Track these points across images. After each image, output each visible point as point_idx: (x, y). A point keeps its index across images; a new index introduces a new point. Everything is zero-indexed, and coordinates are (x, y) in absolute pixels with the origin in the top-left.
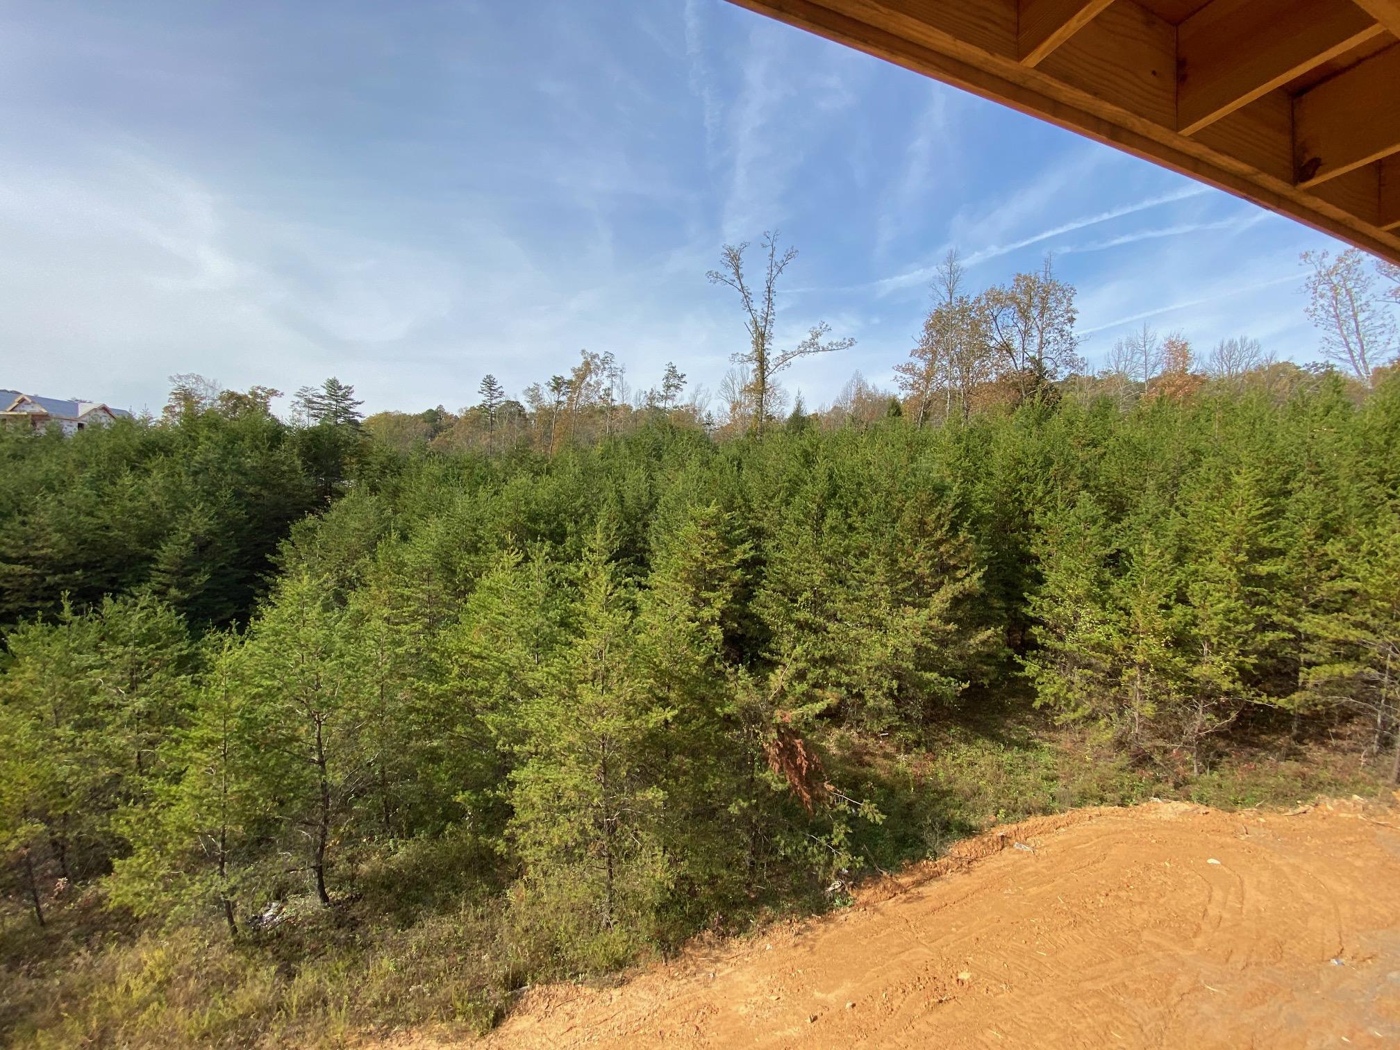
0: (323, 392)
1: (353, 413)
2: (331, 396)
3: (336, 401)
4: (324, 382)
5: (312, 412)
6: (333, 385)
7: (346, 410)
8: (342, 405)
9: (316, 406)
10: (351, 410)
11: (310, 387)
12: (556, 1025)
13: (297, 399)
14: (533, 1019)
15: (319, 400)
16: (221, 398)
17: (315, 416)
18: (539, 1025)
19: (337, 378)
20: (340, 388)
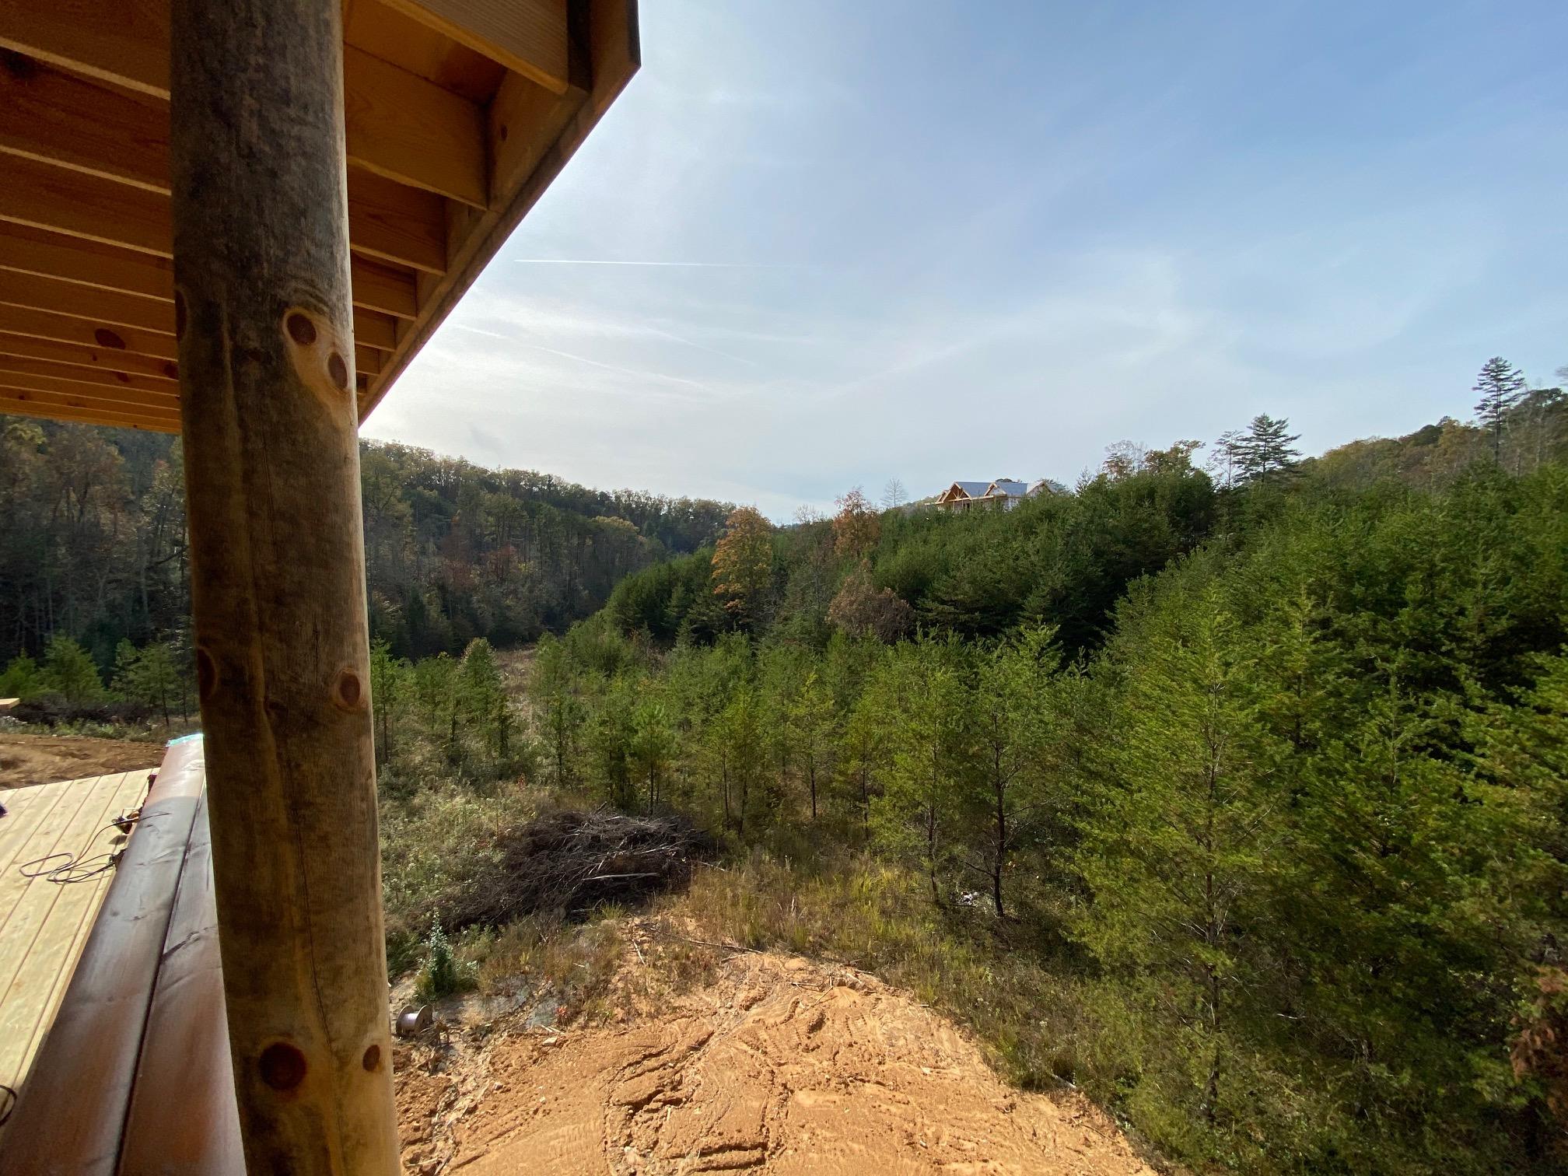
0: (1250, 434)
1: (1286, 452)
2: (1259, 437)
3: (1265, 440)
4: (1251, 420)
5: (1235, 459)
6: (1263, 423)
7: (1276, 449)
8: (1272, 444)
9: (1241, 451)
10: (1283, 448)
11: (1232, 430)
12: (1069, 1137)
13: (1219, 447)
14: (1056, 1113)
15: (1244, 444)
16: (1148, 460)
17: (1238, 462)
18: (1058, 1122)
19: (1267, 414)
20: (1270, 425)
